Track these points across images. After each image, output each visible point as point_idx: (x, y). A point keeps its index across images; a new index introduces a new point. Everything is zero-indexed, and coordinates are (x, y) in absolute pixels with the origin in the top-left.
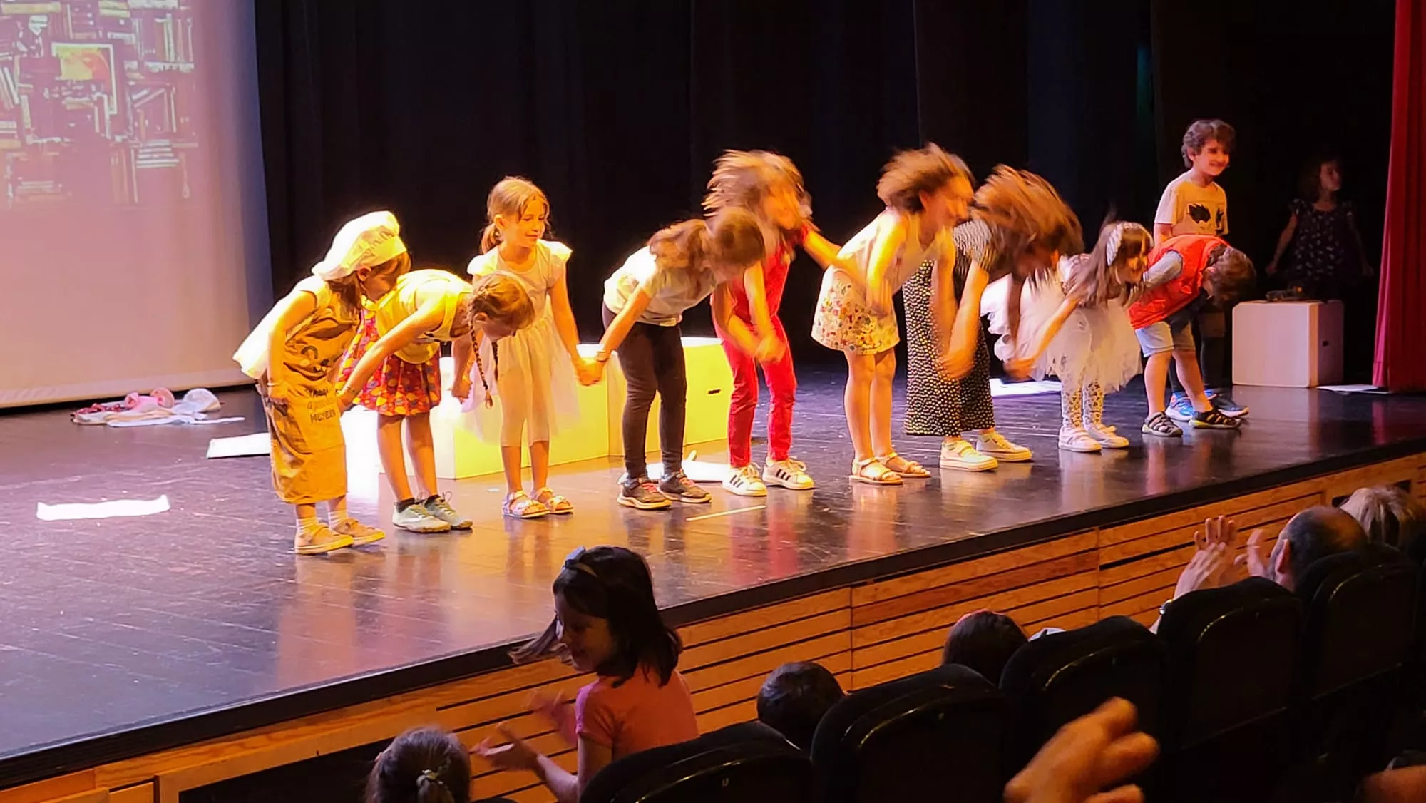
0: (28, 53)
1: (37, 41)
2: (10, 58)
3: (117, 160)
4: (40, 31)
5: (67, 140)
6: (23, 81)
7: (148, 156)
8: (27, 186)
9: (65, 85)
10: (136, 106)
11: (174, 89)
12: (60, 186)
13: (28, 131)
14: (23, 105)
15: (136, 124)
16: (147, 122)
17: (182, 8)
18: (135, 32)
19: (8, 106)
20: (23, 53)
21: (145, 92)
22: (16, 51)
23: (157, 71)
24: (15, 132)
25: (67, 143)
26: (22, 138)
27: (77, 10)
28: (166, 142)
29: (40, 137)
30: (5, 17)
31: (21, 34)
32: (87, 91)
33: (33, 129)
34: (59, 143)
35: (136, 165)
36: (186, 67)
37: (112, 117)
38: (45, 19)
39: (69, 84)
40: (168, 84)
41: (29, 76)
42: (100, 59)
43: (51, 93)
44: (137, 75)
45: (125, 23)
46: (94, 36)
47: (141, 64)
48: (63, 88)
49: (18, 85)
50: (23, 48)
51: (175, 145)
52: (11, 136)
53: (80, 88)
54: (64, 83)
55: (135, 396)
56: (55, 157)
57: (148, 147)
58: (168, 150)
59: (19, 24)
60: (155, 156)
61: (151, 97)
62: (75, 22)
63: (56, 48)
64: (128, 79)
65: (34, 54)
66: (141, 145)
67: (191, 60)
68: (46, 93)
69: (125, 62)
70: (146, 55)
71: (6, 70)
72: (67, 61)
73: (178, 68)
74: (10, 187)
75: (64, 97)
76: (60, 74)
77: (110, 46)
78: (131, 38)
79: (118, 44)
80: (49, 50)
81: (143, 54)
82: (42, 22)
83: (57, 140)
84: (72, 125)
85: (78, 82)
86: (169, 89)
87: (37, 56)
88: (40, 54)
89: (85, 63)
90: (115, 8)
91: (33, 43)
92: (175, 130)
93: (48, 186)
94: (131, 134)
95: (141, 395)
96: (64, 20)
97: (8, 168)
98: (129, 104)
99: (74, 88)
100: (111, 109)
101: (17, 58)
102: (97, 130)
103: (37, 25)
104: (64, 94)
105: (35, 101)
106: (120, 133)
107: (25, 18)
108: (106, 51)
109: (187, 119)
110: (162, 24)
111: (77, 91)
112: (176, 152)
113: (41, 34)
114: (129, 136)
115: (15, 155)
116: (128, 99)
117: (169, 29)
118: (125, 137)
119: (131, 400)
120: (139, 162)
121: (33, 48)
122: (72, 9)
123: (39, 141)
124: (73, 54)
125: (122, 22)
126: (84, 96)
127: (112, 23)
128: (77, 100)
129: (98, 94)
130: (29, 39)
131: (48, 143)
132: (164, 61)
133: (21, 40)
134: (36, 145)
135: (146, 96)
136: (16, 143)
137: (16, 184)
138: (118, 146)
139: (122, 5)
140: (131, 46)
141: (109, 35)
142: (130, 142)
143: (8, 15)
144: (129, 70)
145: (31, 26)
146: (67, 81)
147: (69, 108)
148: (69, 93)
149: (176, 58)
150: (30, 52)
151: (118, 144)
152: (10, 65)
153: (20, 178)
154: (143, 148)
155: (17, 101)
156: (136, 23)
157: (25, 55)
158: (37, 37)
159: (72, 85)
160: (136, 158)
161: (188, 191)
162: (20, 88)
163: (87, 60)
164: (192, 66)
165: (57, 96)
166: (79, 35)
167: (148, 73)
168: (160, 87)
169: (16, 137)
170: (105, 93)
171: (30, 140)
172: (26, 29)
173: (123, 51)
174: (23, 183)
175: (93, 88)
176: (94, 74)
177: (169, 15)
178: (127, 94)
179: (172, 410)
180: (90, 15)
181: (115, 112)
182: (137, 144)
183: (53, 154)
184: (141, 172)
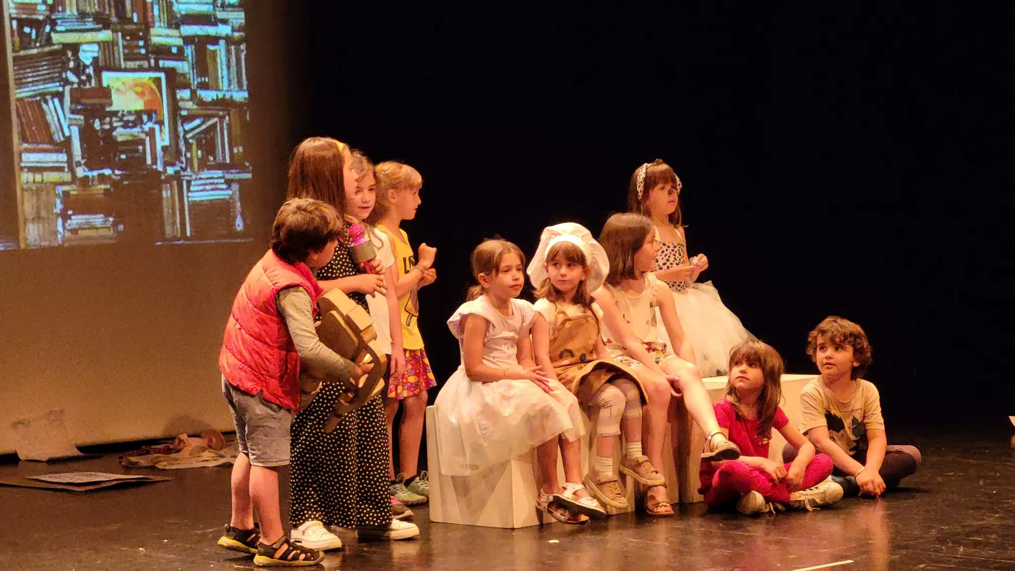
0: (79, 84)
1: (87, 71)
2: (61, 89)
3: (169, 192)
4: (91, 60)
5: (117, 172)
6: (73, 112)
7: (201, 188)
8: (77, 220)
9: (116, 116)
10: (188, 136)
11: (227, 118)
12: (111, 219)
13: (79, 164)
14: (73, 136)
15: (189, 155)
16: (199, 152)
17: (236, 35)
18: (188, 61)
19: (58, 137)
20: (72, 83)
21: (197, 122)
22: (67, 82)
23: (210, 100)
24: (66, 165)
25: (118, 175)
26: (72, 170)
27: (128, 38)
28: (219, 173)
29: (91, 170)
30: (55, 47)
31: (72, 64)
32: (138, 122)
33: (83, 162)
34: (109, 176)
35: (188, 197)
36: (241, 96)
37: (164, 149)
38: (96, 48)
39: (120, 114)
40: (221, 113)
41: (79, 107)
42: (152, 89)
43: (102, 124)
44: (190, 105)
45: (178, 50)
46: (145, 64)
47: (193, 93)
48: (114, 119)
49: (69, 115)
50: (72, 77)
51: (229, 176)
52: (60, 169)
53: (132, 118)
54: (115, 113)
55: (184, 437)
56: (106, 190)
57: (201, 179)
58: (222, 181)
59: (70, 54)
60: (208, 187)
61: (204, 127)
62: (126, 51)
63: (108, 78)
64: (181, 109)
65: (85, 85)
66: (194, 177)
67: (245, 87)
68: (97, 125)
69: (177, 91)
70: (199, 83)
71: (56, 100)
72: (118, 90)
73: (232, 97)
74: (60, 221)
75: (115, 128)
76: (111, 105)
77: (162, 76)
78: (183, 67)
79: (171, 73)
80: (99, 80)
81: (196, 83)
82: (93, 52)
83: (107, 172)
84: (123, 157)
85: (130, 113)
86: (222, 118)
87: (88, 86)
88: (90, 84)
89: (137, 93)
90: (167, 36)
91: (84, 73)
92: (228, 161)
93: (98, 219)
94: (184, 166)
95: (189, 436)
96: (116, 48)
97: (58, 201)
98: (182, 135)
99: (125, 118)
100: (163, 139)
101: (68, 88)
102: (149, 161)
103: (88, 54)
104: (115, 124)
105: (86, 133)
106: (173, 165)
107: (75, 48)
108: (157, 81)
109: (241, 149)
110: (214, 52)
111: (128, 121)
112: (229, 183)
113: (91, 64)
114: (181, 167)
115: (66, 188)
116: (180, 129)
117: (222, 57)
118: (178, 168)
119: (181, 441)
120: (190, 194)
121: (84, 78)
122: (124, 37)
123: (90, 174)
124: (124, 83)
125: (174, 50)
126: (135, 126)
127: (163, 52)
128: (128, 131)
129: (150, 125)
130: (79, 69)
131: (99, 175)
132: (217, 89)
133: (73, 71)
134: (87, 177)
135: (199, 126)
136: (67, 177)
137: (65, 217)
138: (169, 179)
139: (174, 32)
140: (184, 75)
141: (161, 63)
142: (182, 173)
143: (59, 44)
144: (183, 100)
145: (82, 56)
146: (117, 112)
147: (120, 139)
148: (120, 124)
149: (230, 85)
150: (81, 82)
151: (170, 176)
152: (60, 96)
153: (70, 212)
154: (196, 179)
155: (67, 134)
156: (189, 51)
157: (75, 86)
158: (88, 67)
159: (123, 115)
160: (189, 190)
161: (241, 224)
162: (70, 119)
163: (139, 89)
164: (246, 95)
165: (107, 127)
166: (131, 64)
167: (201, 103)
168: (214, 116)
169: (66, 170)
170: (156, 123)
171: (81, 172)
172: (77, 60)
173: (175, 81)
174: (73, 217)
175: (145, 118)
176: (145, 103)
177: (222, 42)
178: (179, 123)
179: (222, 452)
180: (141, 43)
181: (167, 143)
182: (190, 176)
183: (103, 187)
184: (194, 205)
